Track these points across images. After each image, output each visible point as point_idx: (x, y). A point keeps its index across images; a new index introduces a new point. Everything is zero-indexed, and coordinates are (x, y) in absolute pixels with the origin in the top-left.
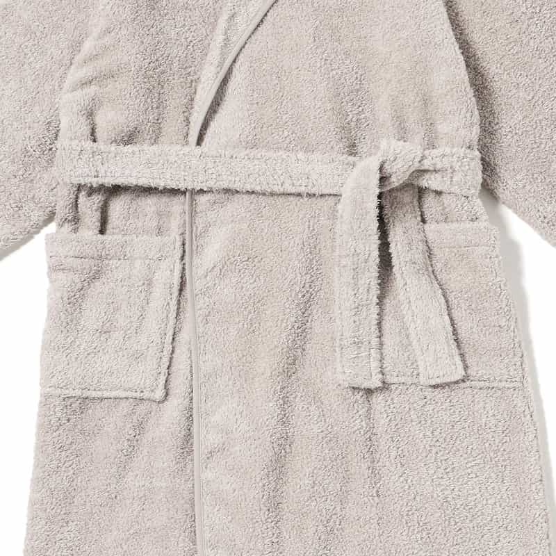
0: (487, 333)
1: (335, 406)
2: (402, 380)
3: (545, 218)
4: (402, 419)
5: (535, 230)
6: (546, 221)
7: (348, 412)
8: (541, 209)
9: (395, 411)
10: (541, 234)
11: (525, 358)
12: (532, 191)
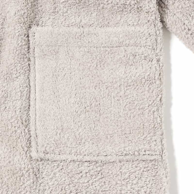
0: (132, 115)
1: (6, 179)
2: (63, 157)
3: (189, 30)
4: (62, 190)
5: (180, 40)
6: (190, 32)
7: (15, 185)
8: (186, 22)
9: (56, 183)
10: (185, 43)
11: (164, 136)
12: (180, 7)
